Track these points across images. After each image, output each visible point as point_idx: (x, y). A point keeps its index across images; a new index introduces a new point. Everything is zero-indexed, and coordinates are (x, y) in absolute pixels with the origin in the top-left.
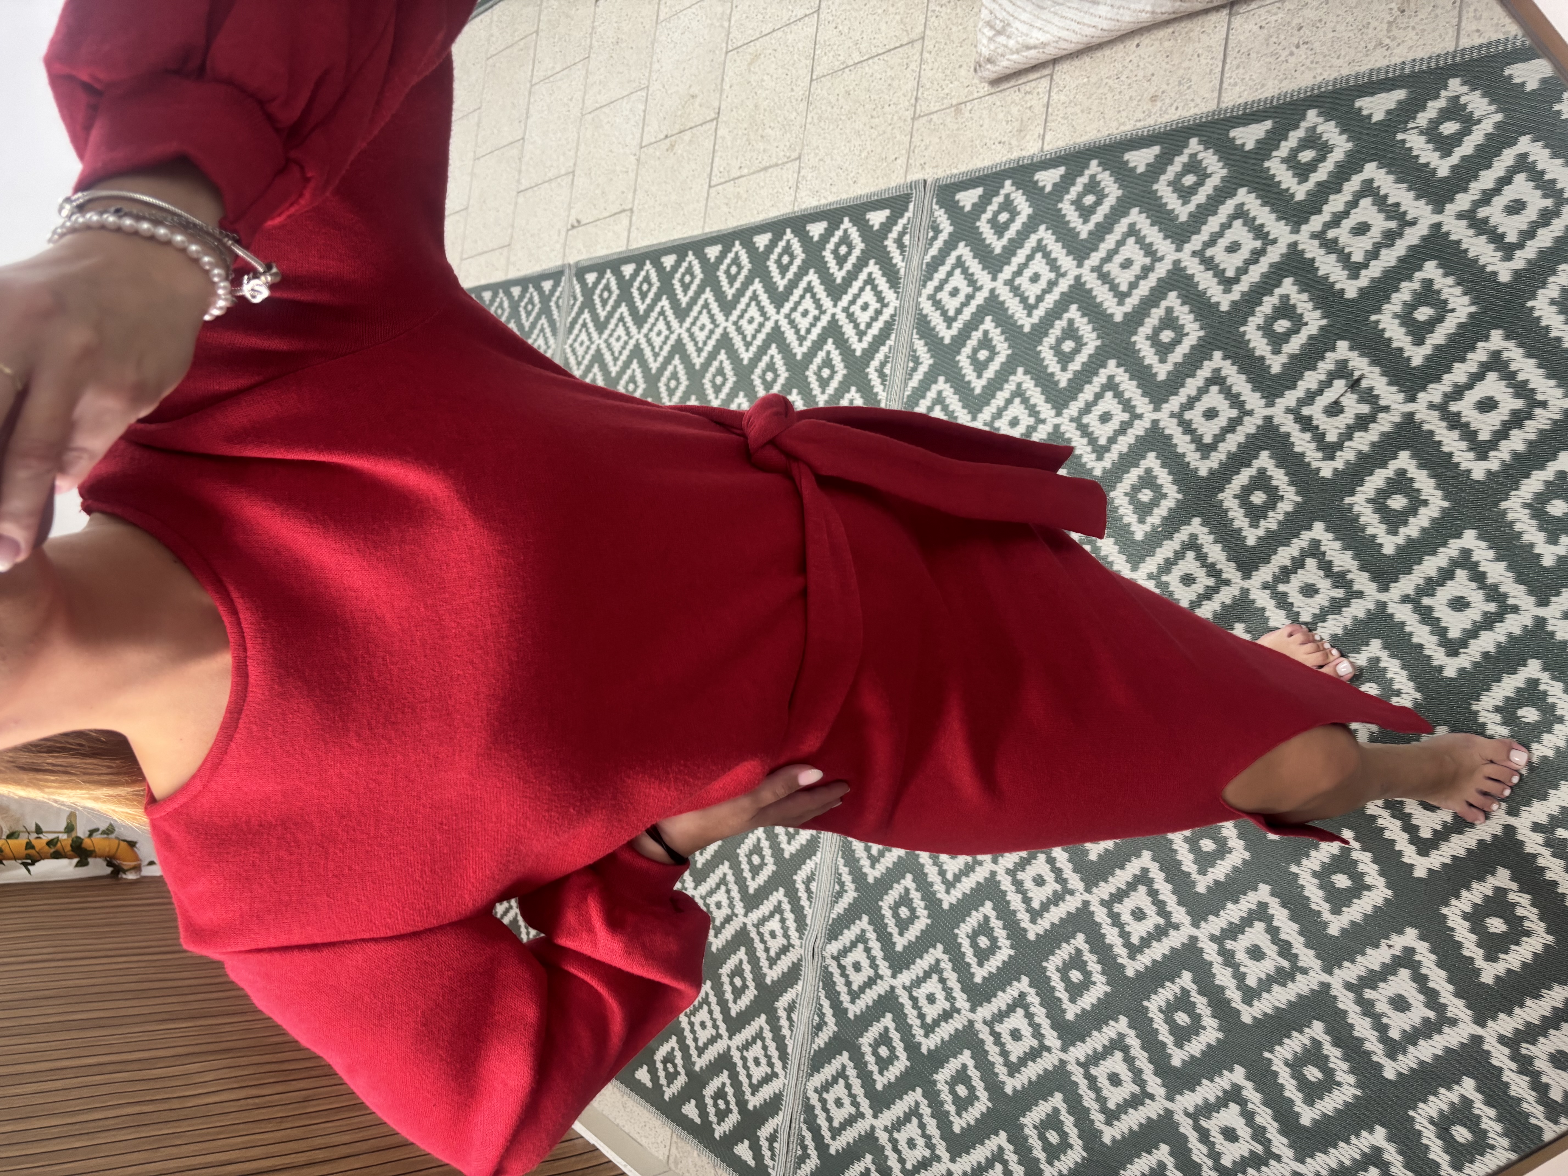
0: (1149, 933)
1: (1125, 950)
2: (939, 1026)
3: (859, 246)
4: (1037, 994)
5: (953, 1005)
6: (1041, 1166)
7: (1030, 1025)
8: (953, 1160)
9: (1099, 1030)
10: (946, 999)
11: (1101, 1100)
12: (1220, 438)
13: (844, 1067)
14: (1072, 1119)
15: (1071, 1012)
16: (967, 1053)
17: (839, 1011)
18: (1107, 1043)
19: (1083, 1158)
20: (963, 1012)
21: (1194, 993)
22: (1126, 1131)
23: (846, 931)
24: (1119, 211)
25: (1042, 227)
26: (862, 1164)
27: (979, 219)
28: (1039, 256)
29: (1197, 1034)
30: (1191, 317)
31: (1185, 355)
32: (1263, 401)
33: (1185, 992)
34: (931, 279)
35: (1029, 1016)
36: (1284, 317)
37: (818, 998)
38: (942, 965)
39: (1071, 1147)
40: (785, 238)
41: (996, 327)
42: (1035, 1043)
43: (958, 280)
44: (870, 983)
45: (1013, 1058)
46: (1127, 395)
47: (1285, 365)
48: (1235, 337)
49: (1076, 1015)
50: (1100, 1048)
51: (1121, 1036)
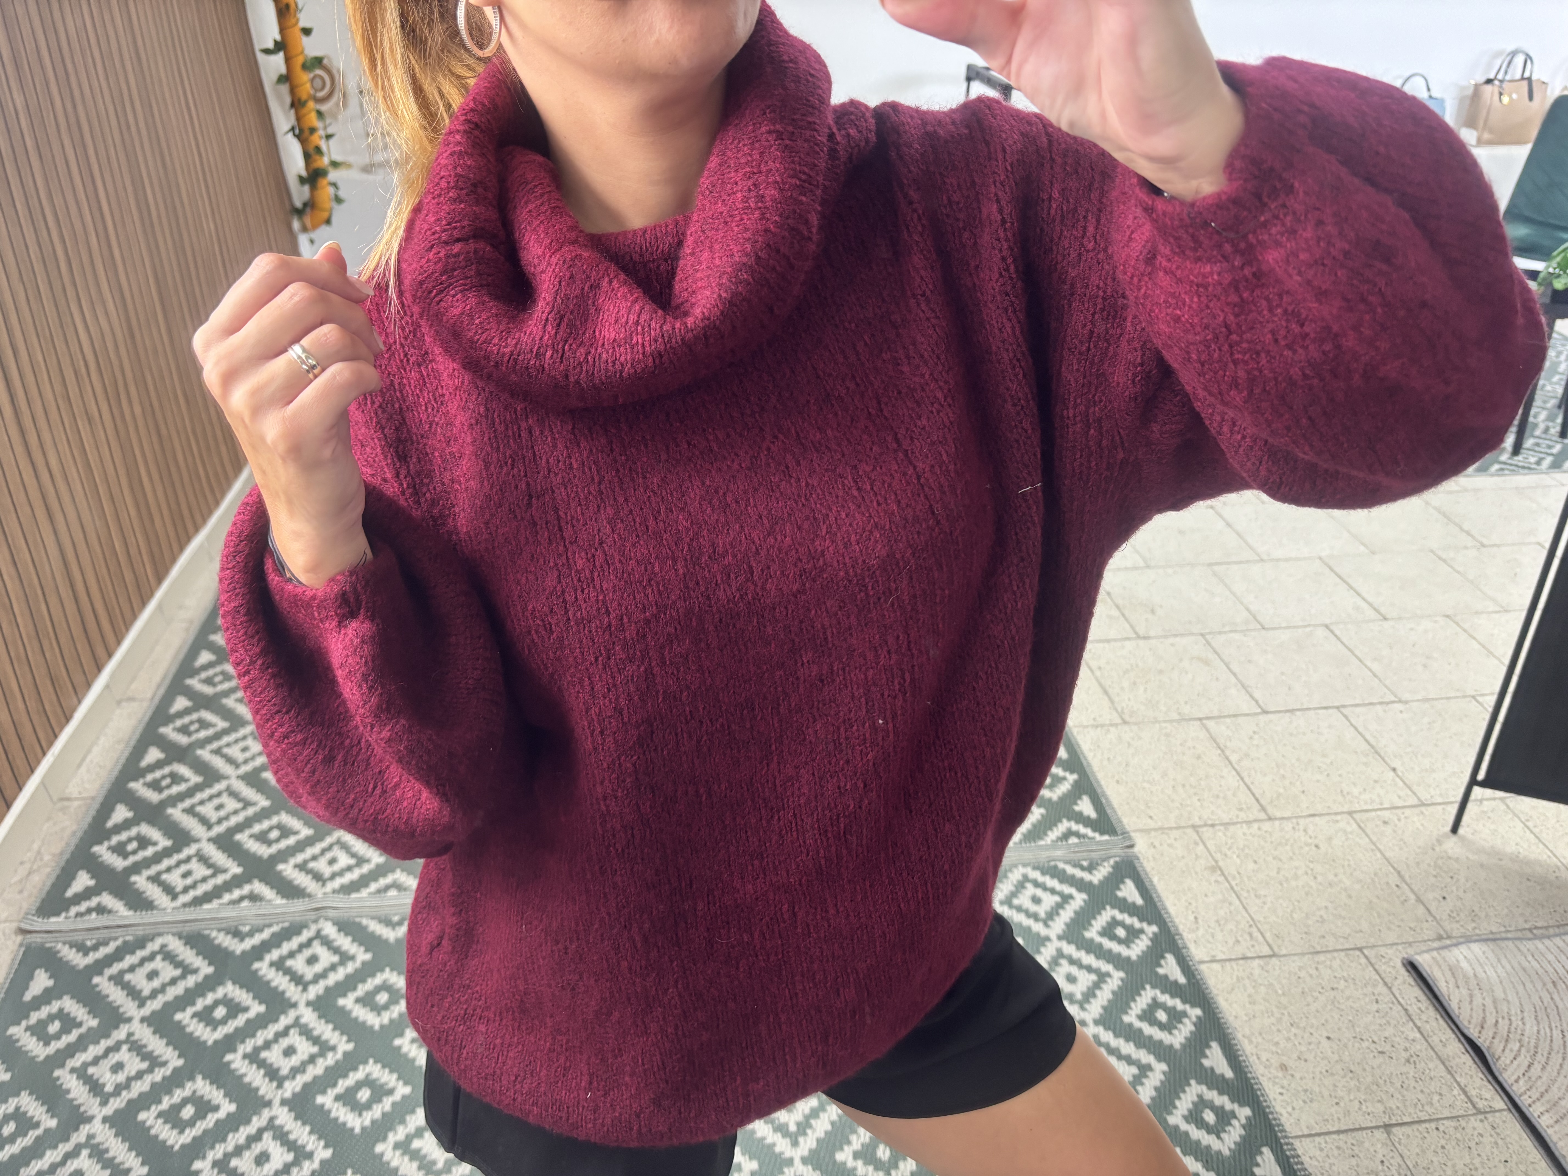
2: (259, 1067)
5: (286, 1078)
10: (291, 1069)
13: (195, 971)
16: (233, 1108)
17: (259, 952)
20: (280, 1092)
24: (1160, 1051)
25: (1122, 974)
27: (1112, 908)
28: (1094, 977)
34: (1043, 873)
35: (287, 1168)
37: (270, 926)
43: (1049, 901)
44: (297, 979)
45: (234, 1162)
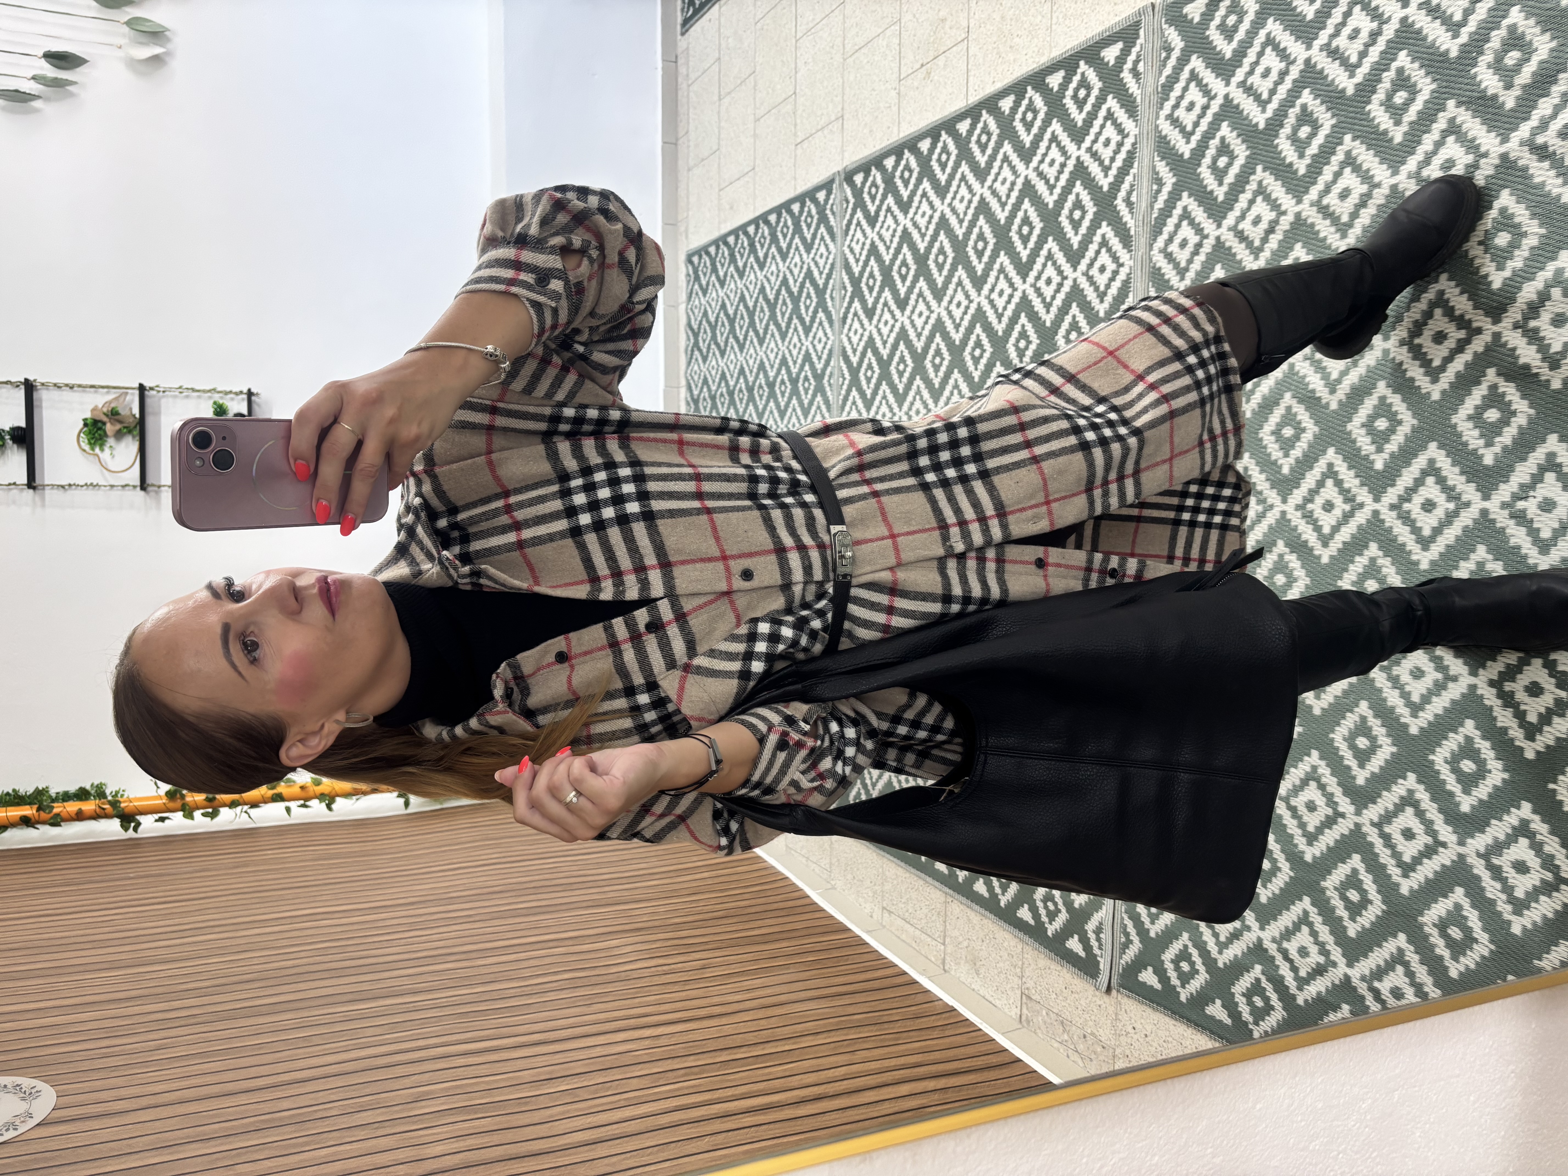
0: (1428, 689)
1: (1408, 710)
3: (1097, 85)
4: (1328, 765)
6: (1345, 924)
7: (1323, 795)
9: (1389, 790)
11: (1396, 855)
14: (1370, 877)
15: (1361, 777)
18: (1397, 801)
19: (1383, 911)
21: (1477, 740)
22: (1422, 880)
25: (1270, 20)
26: (1180, 942)
28: (1269, 50)
29: (1484, 779)
30: (1422, 72)
31: (1419, 112)
32: (1499, 139)
33: (1469, 740)
34: (1167, 100)
35: (1322, 787)
36: (1514, 47)
39: (1371, 902)
40: (1028, 96)
41: (1231, 132)
42: (1330, 812)
45: (1311, 828)
46: (1365, 167)
47: (1518, 98)
48: (1466, 81)
49: (1367, 779)
50: (1391, 807)
51: (1411, 792)
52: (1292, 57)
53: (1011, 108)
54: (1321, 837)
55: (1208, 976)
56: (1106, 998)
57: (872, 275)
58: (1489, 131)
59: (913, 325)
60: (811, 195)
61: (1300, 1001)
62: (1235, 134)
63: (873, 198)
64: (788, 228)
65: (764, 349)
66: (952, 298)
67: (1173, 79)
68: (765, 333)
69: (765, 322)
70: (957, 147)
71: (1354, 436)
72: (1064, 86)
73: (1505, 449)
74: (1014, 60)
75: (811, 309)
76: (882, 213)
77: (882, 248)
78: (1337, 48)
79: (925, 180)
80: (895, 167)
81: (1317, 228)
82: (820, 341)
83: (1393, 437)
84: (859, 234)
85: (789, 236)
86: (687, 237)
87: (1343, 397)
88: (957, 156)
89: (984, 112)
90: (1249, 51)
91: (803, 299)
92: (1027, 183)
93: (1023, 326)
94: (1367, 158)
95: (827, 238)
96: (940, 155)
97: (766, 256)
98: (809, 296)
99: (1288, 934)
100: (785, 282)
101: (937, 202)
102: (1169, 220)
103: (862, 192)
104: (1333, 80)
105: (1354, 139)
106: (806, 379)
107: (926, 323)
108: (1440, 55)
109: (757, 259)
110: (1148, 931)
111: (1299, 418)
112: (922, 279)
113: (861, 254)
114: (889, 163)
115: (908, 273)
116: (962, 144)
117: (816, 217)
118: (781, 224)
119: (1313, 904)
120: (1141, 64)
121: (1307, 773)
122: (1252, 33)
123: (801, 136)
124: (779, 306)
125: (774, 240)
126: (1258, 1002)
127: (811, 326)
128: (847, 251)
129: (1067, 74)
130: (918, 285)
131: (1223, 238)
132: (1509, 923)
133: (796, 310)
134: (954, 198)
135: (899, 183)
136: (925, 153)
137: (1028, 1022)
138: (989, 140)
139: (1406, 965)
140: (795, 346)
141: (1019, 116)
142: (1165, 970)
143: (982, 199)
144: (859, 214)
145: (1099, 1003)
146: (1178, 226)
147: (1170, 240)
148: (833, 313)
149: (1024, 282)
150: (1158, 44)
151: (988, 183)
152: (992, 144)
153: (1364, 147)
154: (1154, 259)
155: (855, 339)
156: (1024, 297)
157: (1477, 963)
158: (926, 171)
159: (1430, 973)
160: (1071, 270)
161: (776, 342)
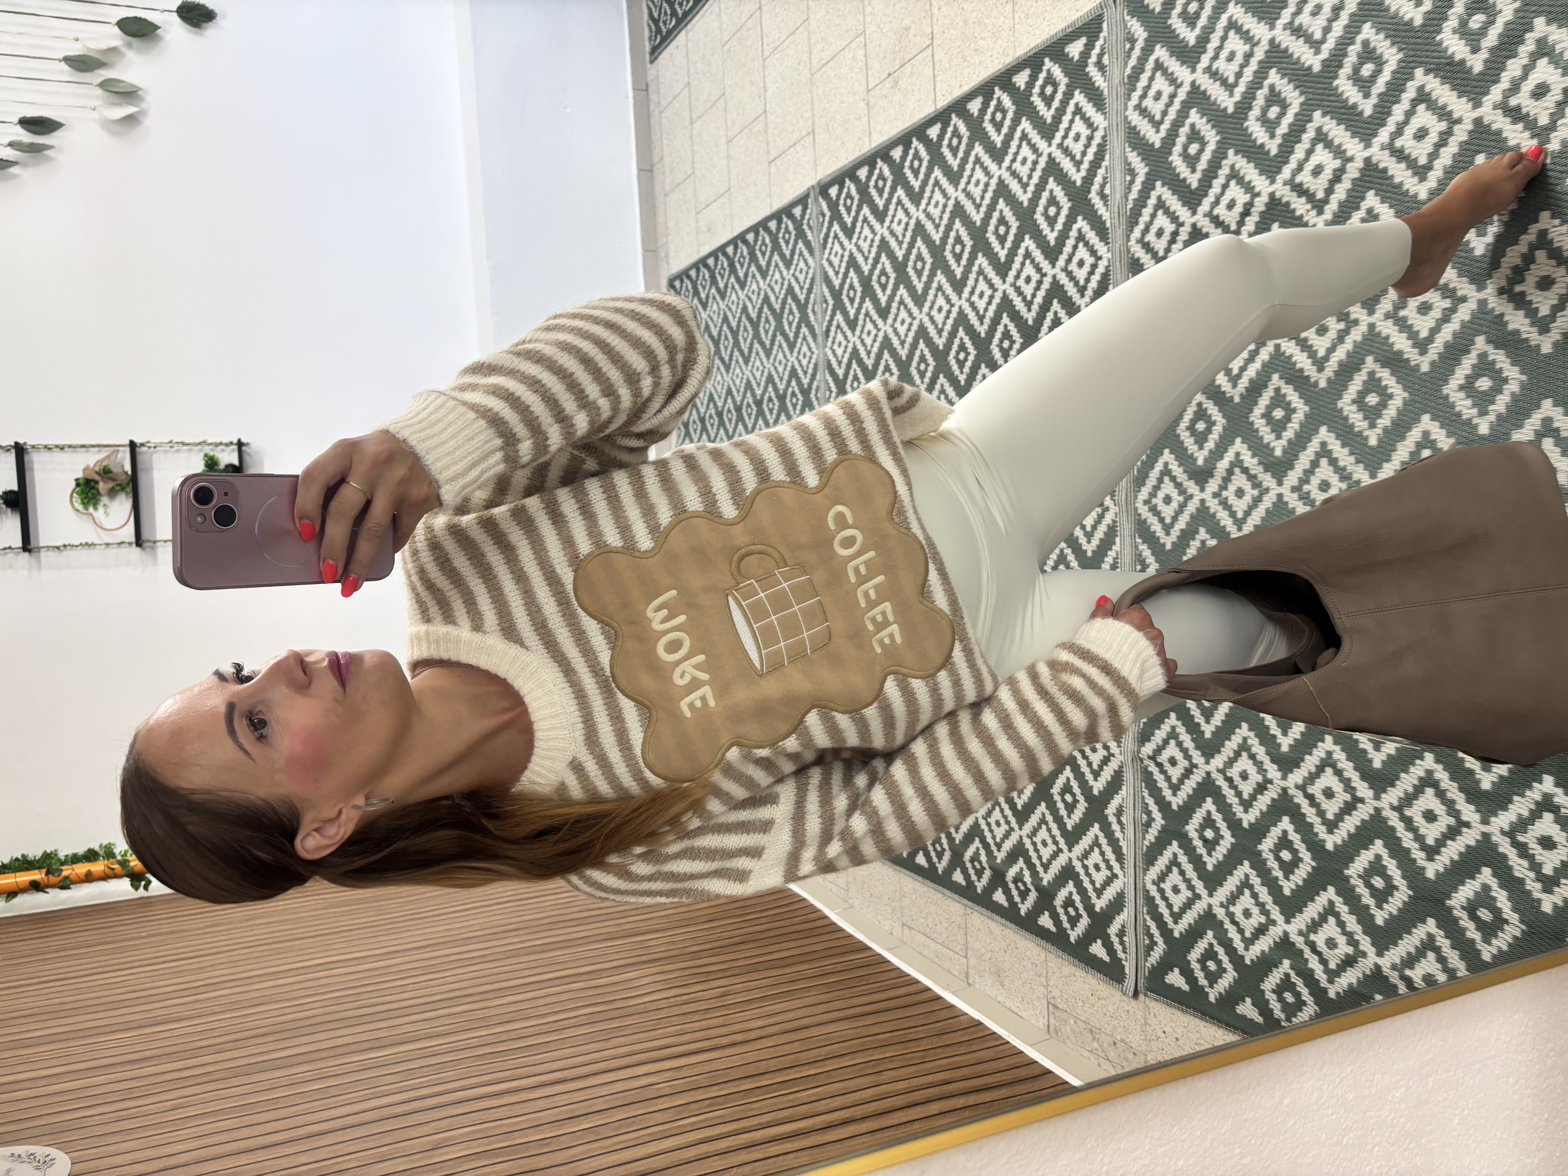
2: (1255, 800)
3: (1063, 80)
4: (1342, 750)
5: (1264, 776)
6: (1372, 911)
7: (1341, 781)
8: (1288, 922)
9: (1407, 772)
10: (1258, 773)
11: (1420, 839)
12: (1433, 156)
13: (1175, 855)
14: (1395, 862)
15: (1377, 761)
16: (1286, 819)
17: (1164, 805)
18: (1416, 782)
19: (1410, 897)
20: (1275, 781)
22: (1448, 863)
23: (1157, 731)
25: (1232, 4)
26: (1205, 941)
27: (1169, 18)
30: (1388, 42)
31: (1387, 83)
32: (1471, 104)
35: (1338, 773)
38: (1250, 742)
39: (1396, 888)
40: (995, 96)
41: (1201, 118)
42: (1348, 797)
43: (1161, 84)
44: (1188, 773)
46: (1336, 142)
47: (1486, 61)
48: (1433, 48)
49: (1383, 762)
50: (1410, 789)
51: (1430, 772)
52: (1256, 39)
53: (980, 110)
54: (1341, 824)
55: (1236, 974)
56: (1133, 1003)
57: (852, 287)
58: (1459, 97)
59: (897, 333)
60: (786, 211)
61: (1332, 994)
62: (1204, 120)
63: (848, 210)
64: (766, 246)
65: (750, 368)
66: (933, 303)
67: (1138, 70)
68: (750, 352)
69: (749, 341)
70: (929, 152)
71: (1345, 413)
72: (1030, 84)
73: (1499, 417)
74: (980, 63)
75: (795, 325)
76: (859, 224)
77: (860, 259)
78: (1301, 25)
79: (899, 188)
80: (869, 178)
81: (1292, 206)
82: (805, 356)
83: (1385, 412)
84: (837, 247)
85: (768, 253)
86: (668, 263)
87: (1331, 374)
88: (929, 162)
89: (953, 116)
90: (1212, 36)
91: (785, 316)
92: (1001, 183)
93: (1006, 326)
94: (1338, 133)
95: (806, 253)
96: (912, 162)
97: (746, 275)
98: (791, 312)
99: (1314, 926)
100: (766, 300)
101: (912, 209)
102: (1144, 210)
103: (838, 205)
104: (1299, 58)
105: (1324, 114)
106: (794, 394)
107: (909, 330)
108: (1405, 25)
109: (738, 279)
110: (1172, 931)
111: (1288, 398)
112: (902, 286)
113: (840, 266)
114: (863, 173)
115: (887, 282)
116: (933, 148)
117: (794, 233)
118: (759, 242)
119: (1338, 893)
120: (1106, 57)
121: (1322, 760)
122: (1214, 19)
123: (774, 153)
124: (762, 324)
125: (753, 258)
126: (1289, 998)
127: (795, 341)
128: (826, 264)
129: (1033, 72)
130: (899, 293)
131: (1199, 225)
132: (1539, 901)
133: (779, 327)
134: (928, 204)
135: (873, 192)
136: (898, 160)
137: (1056, 1032)
138: (960, 143)
139: (1437, 950)
140: (780, 363)
141: (988, 117)
142: (1192, 971)
143: (957, 204)
144: (836, 227)
145: (1127, 1008)
146: (1153, 216)
147: (1146, 230)
148: (816, 327)
149: (1004, 282)
150: (1122, 36)
151: (962, 186)
152: (963, 147)
153: (1334, 122)
154: (1132, 250)
155: (840, 352)
156: (1005, 297)
157: (1510, 945)
158: (900, 179)
159: (1462, 957)
160: (1050, 266)
161: (761, 360)
